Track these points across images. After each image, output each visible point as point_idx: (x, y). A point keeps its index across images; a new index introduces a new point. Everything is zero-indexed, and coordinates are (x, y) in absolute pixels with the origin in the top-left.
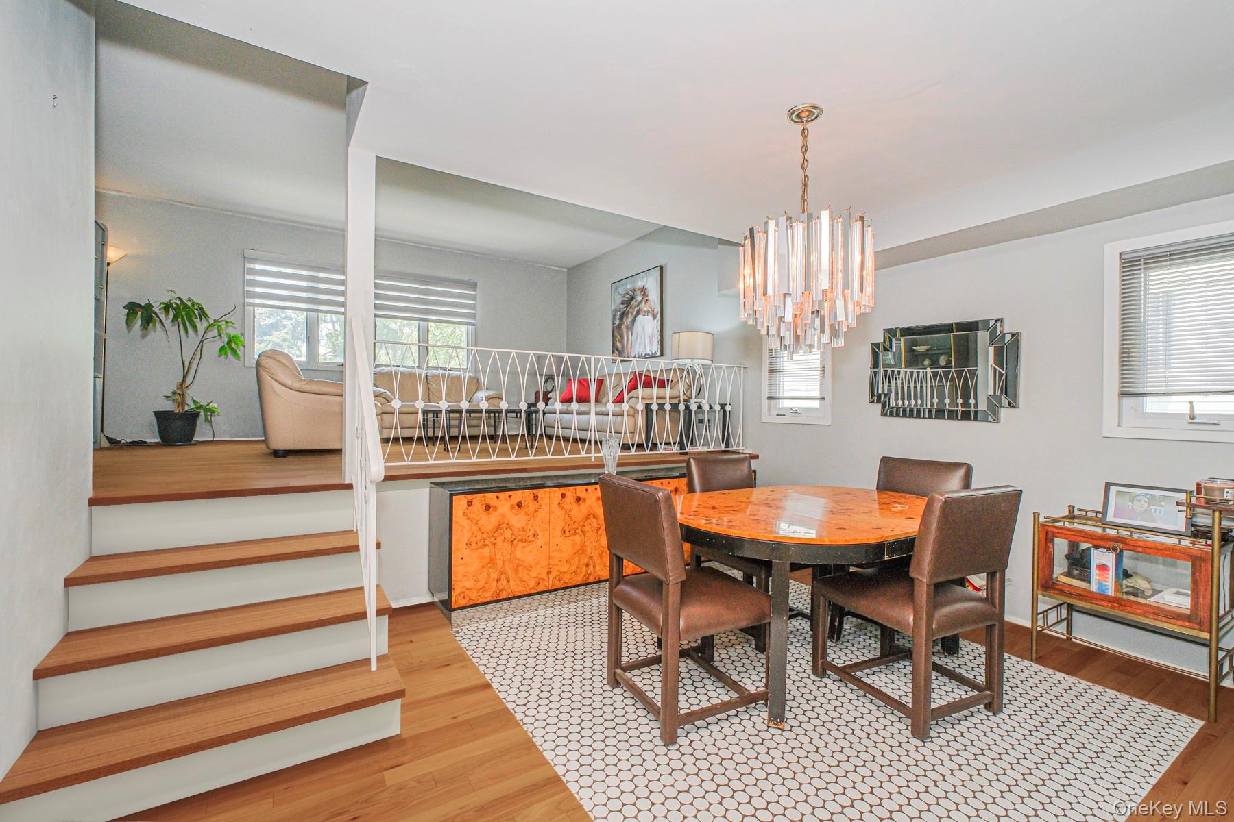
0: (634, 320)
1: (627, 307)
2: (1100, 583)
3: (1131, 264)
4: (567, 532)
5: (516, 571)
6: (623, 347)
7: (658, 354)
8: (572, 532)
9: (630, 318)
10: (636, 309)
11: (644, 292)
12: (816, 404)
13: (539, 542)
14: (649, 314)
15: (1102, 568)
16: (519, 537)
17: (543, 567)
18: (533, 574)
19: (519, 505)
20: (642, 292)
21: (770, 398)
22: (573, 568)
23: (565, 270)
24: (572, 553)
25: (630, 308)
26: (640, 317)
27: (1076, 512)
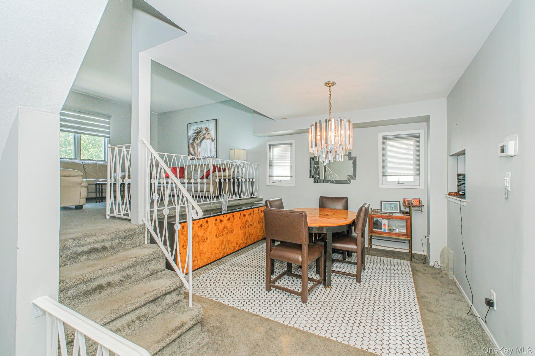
0: (201, 142)
1: (197, 135)
2: (384, 229)
3: (385, 139)
4: (217, 236)
5: (200, 256)
6: (195, 153)
7: (215, 157)
8: (219, 235)
9: (199, 140)
10: (202, 137)
11: (207, 130)
12: (289, 178)
13: (208, 242)
14: (210, 140)
15: (385, 225)
16: (201, 240)
17: (210, 252)
18: (206, 256)
19: (201, 226)
20: (205, 129)
21: (270, 176)
22: (219, 251)
23: (157, 114)
24: (219, 245)
25: (199, 136)
26: (204, 140)
27: (373, 210)
